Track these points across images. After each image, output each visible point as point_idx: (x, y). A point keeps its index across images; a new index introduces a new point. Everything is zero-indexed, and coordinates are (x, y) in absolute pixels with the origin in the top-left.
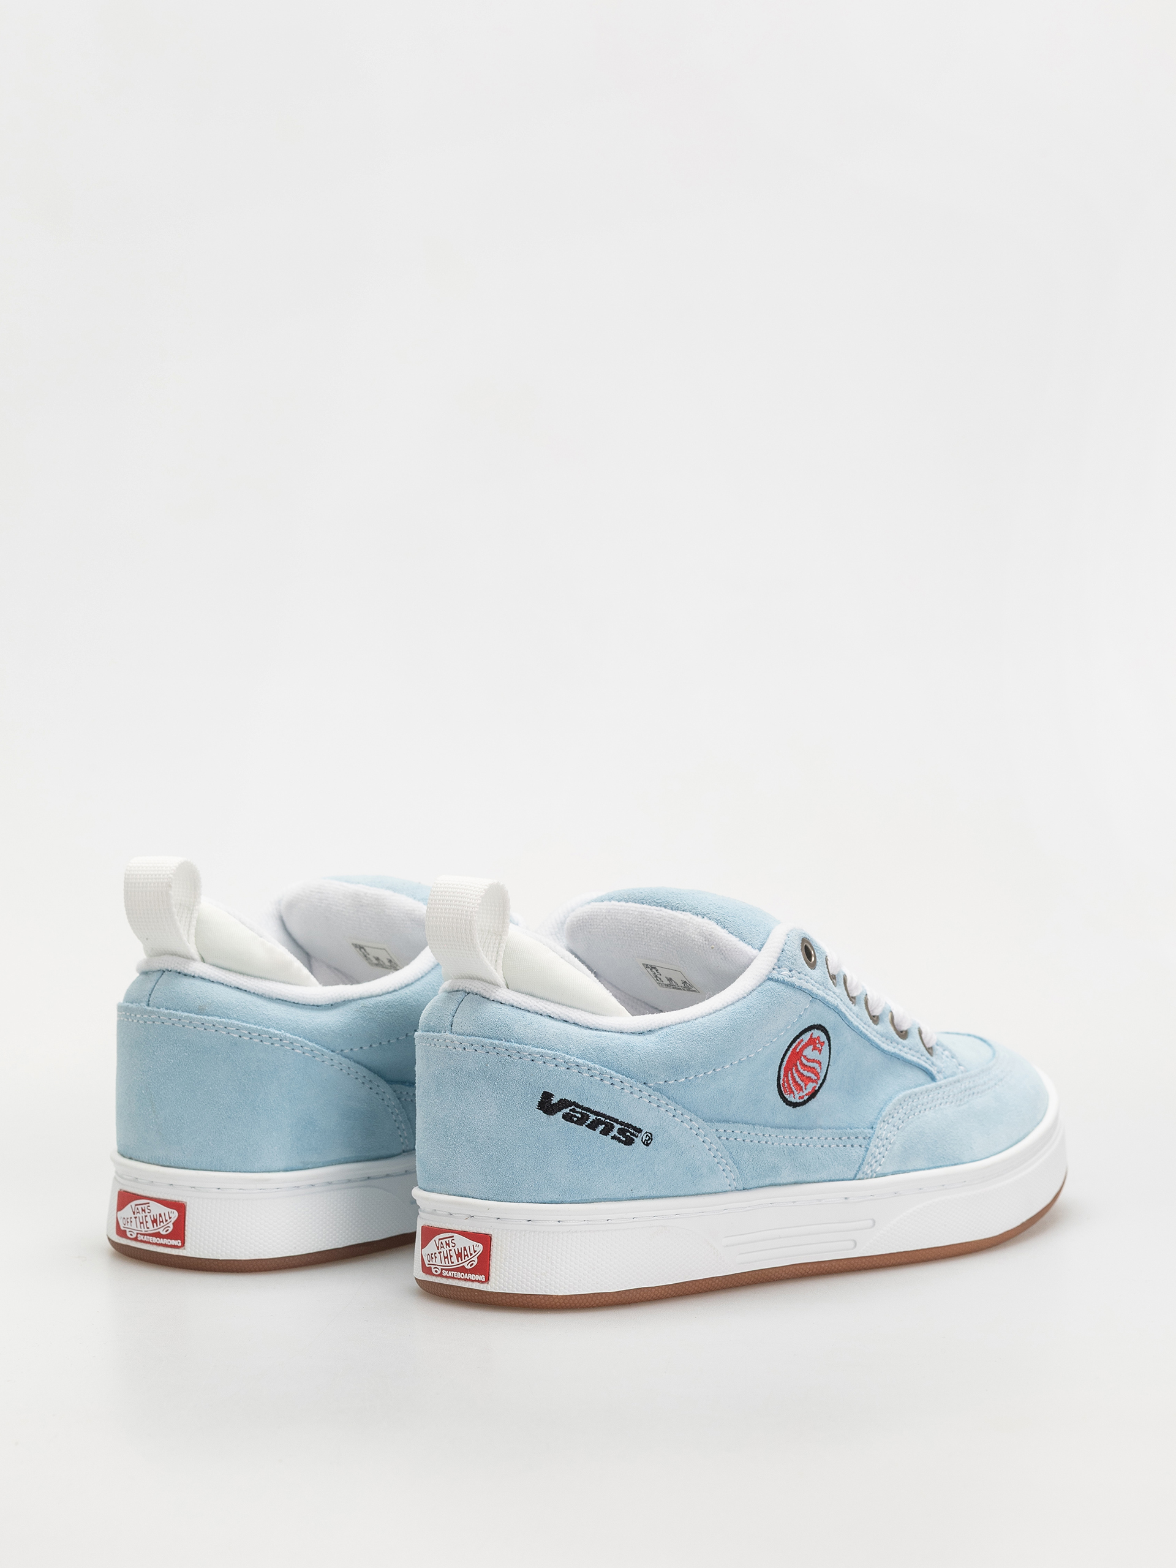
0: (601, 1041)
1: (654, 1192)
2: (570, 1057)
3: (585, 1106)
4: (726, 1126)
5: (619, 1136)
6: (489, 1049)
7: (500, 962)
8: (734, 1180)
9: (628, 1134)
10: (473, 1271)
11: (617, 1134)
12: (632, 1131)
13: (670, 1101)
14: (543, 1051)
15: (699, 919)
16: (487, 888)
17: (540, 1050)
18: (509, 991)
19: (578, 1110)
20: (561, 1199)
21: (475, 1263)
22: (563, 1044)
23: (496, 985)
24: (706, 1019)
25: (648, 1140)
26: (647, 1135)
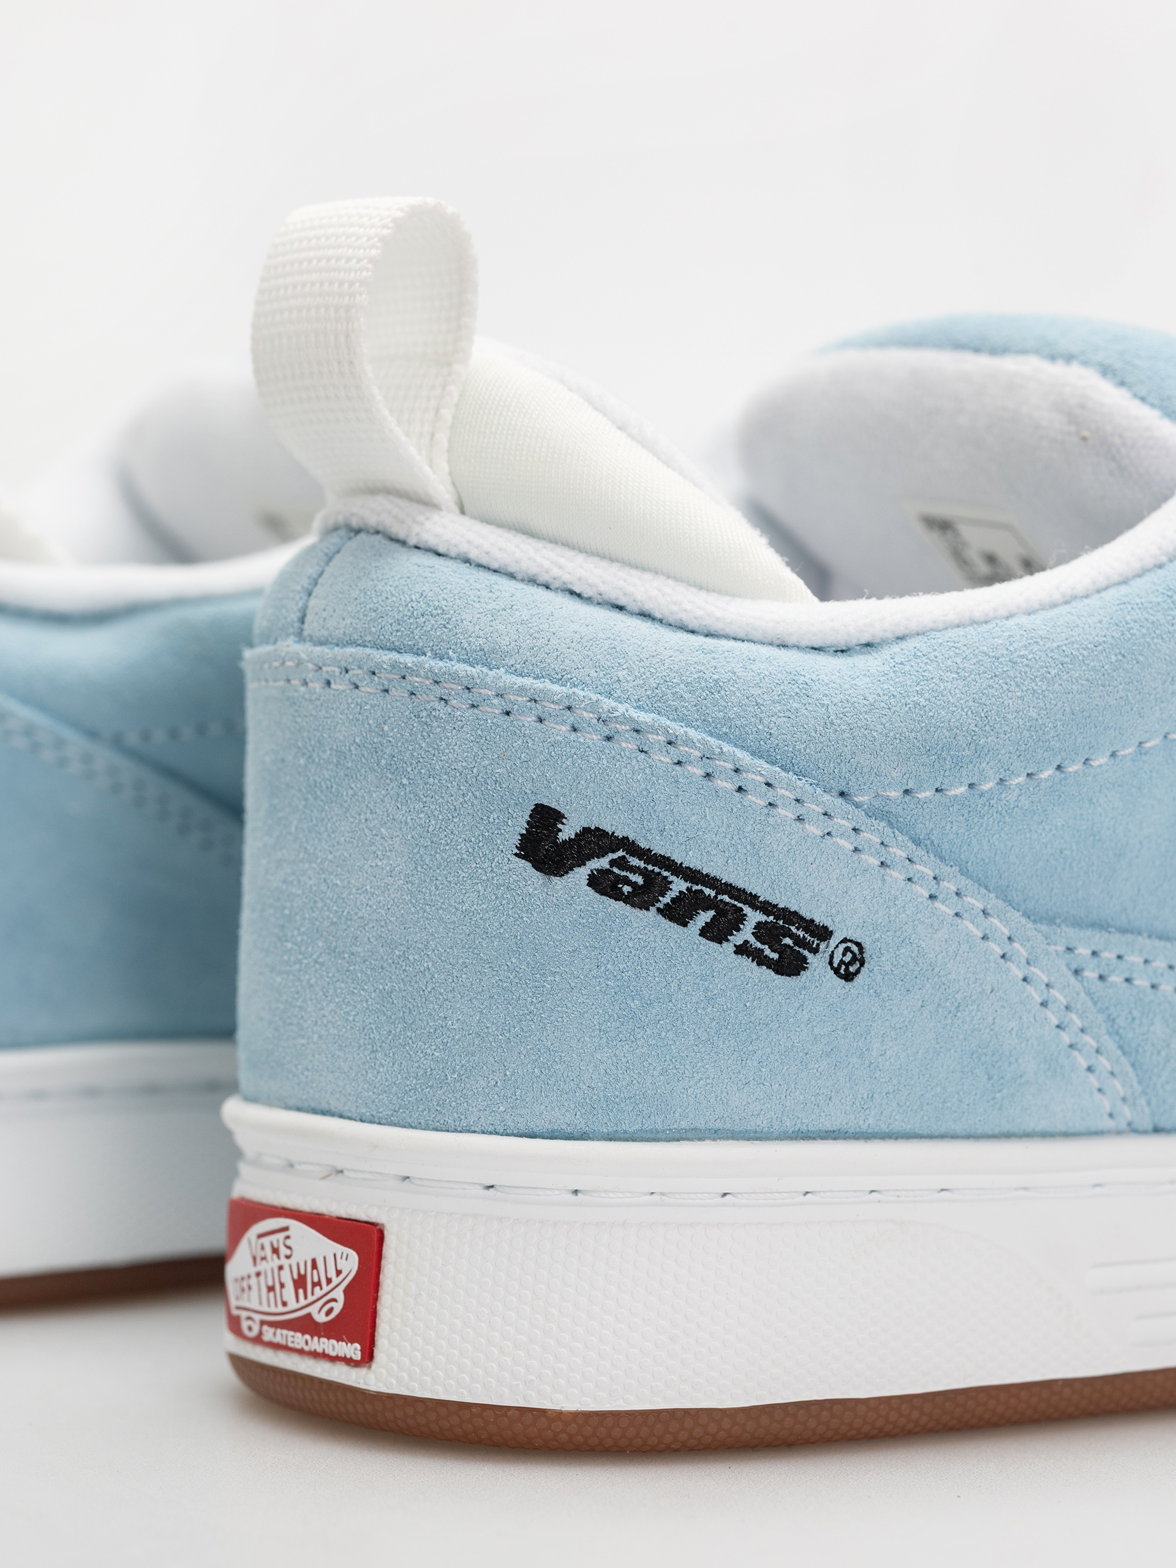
0: (713, 663)
1: (871, 1121)
2: (613, 704)
3: (658, 849)
4: (1097, 939)
5: (759, 945)
6: (390, 681)
7: (442, 438)
8: (1124, 1100)
9: (788, 941)
10: (331, 1330)
11: (752, 940)
12: (801, 933)
13: (920, 852)
14: (538, 684)
15: (1057, 370)
16: (400, 214)
17: (527, 682)
18: (466, 521)
19: (634, 861)
20: (581, 1125)
21: (338, 1307)
22: (597, 666)
23: (427, 503)
24: (1038, 619)
25: (851, 963)
26: (847, 949)
